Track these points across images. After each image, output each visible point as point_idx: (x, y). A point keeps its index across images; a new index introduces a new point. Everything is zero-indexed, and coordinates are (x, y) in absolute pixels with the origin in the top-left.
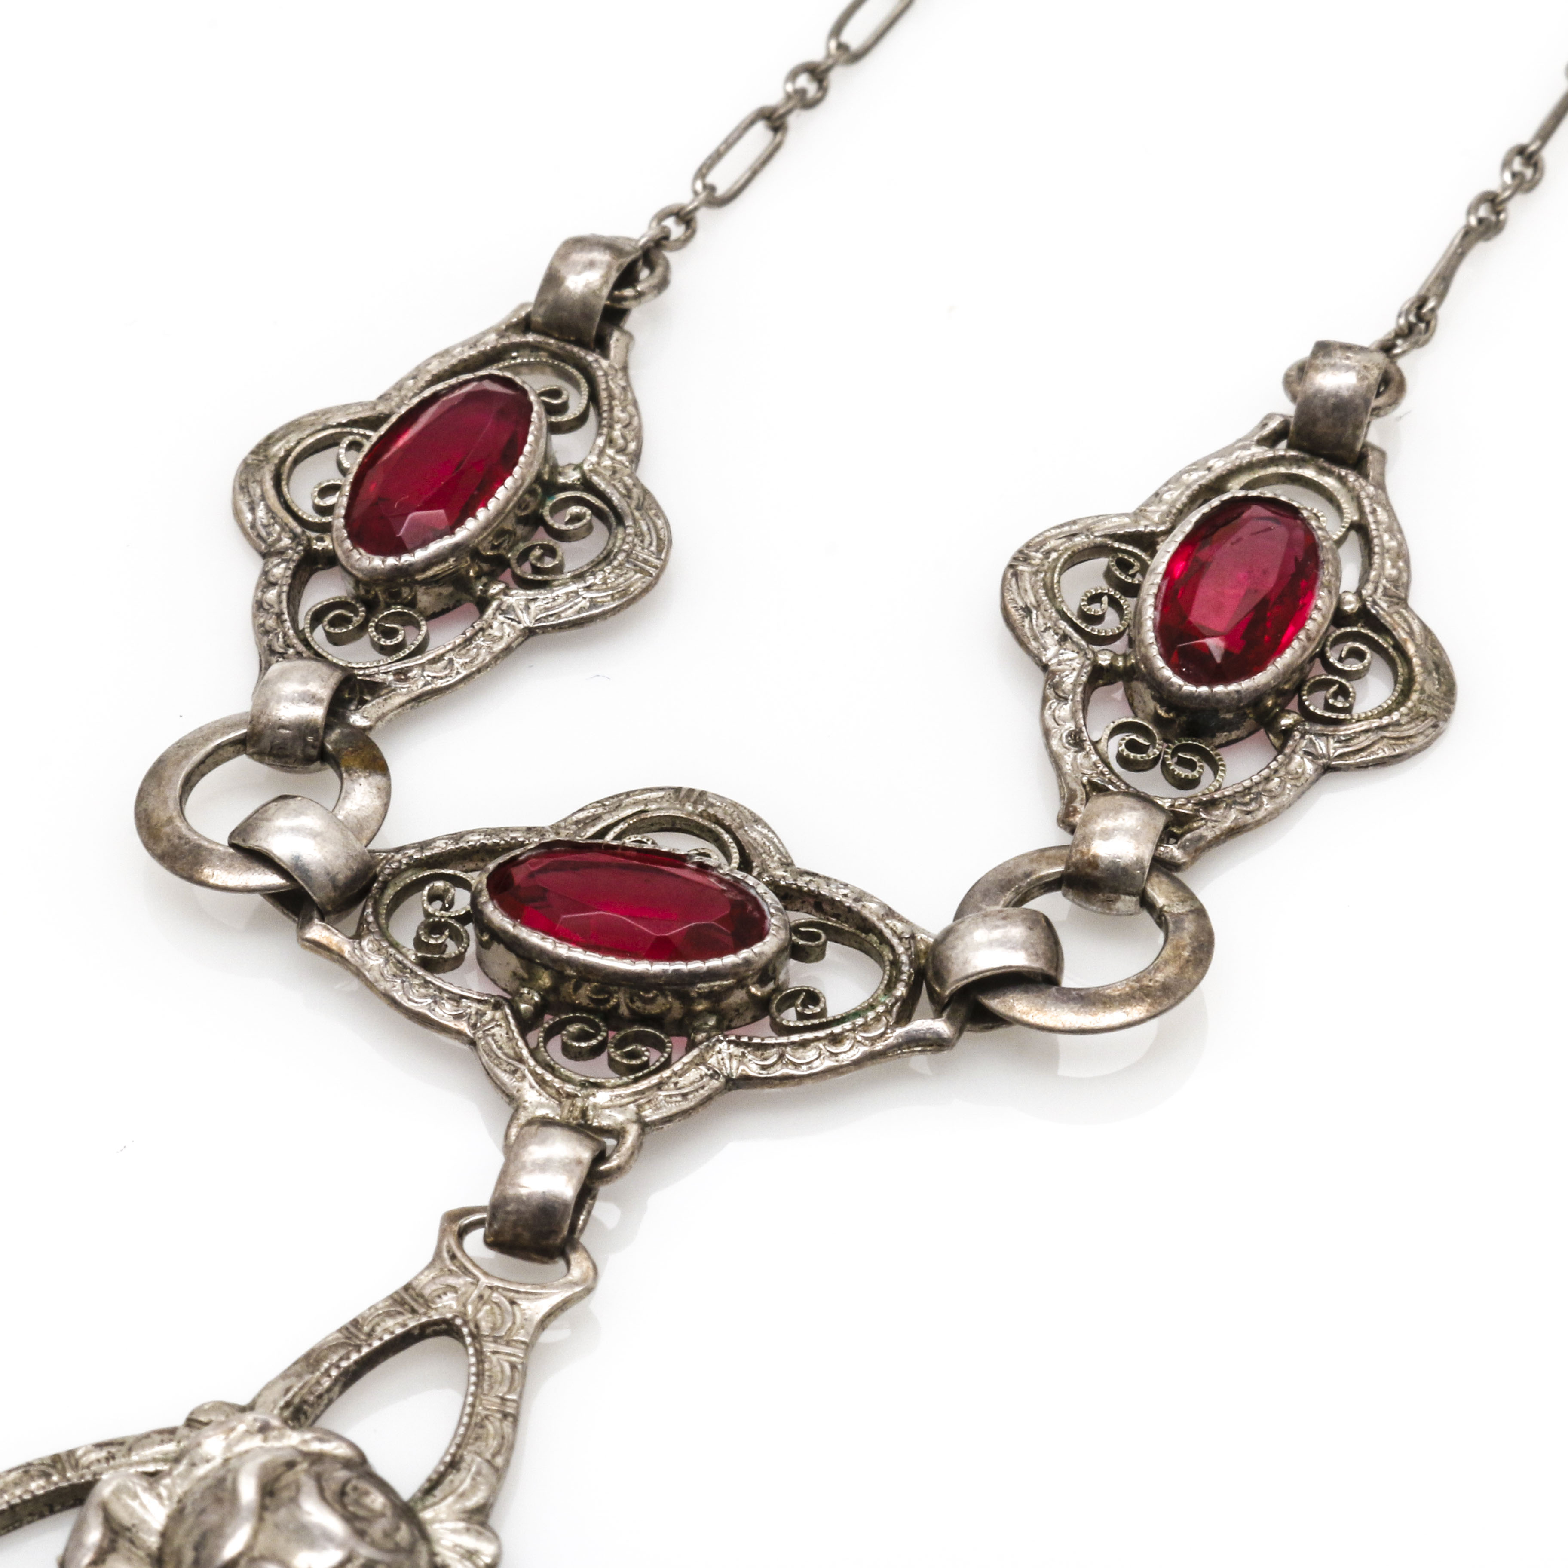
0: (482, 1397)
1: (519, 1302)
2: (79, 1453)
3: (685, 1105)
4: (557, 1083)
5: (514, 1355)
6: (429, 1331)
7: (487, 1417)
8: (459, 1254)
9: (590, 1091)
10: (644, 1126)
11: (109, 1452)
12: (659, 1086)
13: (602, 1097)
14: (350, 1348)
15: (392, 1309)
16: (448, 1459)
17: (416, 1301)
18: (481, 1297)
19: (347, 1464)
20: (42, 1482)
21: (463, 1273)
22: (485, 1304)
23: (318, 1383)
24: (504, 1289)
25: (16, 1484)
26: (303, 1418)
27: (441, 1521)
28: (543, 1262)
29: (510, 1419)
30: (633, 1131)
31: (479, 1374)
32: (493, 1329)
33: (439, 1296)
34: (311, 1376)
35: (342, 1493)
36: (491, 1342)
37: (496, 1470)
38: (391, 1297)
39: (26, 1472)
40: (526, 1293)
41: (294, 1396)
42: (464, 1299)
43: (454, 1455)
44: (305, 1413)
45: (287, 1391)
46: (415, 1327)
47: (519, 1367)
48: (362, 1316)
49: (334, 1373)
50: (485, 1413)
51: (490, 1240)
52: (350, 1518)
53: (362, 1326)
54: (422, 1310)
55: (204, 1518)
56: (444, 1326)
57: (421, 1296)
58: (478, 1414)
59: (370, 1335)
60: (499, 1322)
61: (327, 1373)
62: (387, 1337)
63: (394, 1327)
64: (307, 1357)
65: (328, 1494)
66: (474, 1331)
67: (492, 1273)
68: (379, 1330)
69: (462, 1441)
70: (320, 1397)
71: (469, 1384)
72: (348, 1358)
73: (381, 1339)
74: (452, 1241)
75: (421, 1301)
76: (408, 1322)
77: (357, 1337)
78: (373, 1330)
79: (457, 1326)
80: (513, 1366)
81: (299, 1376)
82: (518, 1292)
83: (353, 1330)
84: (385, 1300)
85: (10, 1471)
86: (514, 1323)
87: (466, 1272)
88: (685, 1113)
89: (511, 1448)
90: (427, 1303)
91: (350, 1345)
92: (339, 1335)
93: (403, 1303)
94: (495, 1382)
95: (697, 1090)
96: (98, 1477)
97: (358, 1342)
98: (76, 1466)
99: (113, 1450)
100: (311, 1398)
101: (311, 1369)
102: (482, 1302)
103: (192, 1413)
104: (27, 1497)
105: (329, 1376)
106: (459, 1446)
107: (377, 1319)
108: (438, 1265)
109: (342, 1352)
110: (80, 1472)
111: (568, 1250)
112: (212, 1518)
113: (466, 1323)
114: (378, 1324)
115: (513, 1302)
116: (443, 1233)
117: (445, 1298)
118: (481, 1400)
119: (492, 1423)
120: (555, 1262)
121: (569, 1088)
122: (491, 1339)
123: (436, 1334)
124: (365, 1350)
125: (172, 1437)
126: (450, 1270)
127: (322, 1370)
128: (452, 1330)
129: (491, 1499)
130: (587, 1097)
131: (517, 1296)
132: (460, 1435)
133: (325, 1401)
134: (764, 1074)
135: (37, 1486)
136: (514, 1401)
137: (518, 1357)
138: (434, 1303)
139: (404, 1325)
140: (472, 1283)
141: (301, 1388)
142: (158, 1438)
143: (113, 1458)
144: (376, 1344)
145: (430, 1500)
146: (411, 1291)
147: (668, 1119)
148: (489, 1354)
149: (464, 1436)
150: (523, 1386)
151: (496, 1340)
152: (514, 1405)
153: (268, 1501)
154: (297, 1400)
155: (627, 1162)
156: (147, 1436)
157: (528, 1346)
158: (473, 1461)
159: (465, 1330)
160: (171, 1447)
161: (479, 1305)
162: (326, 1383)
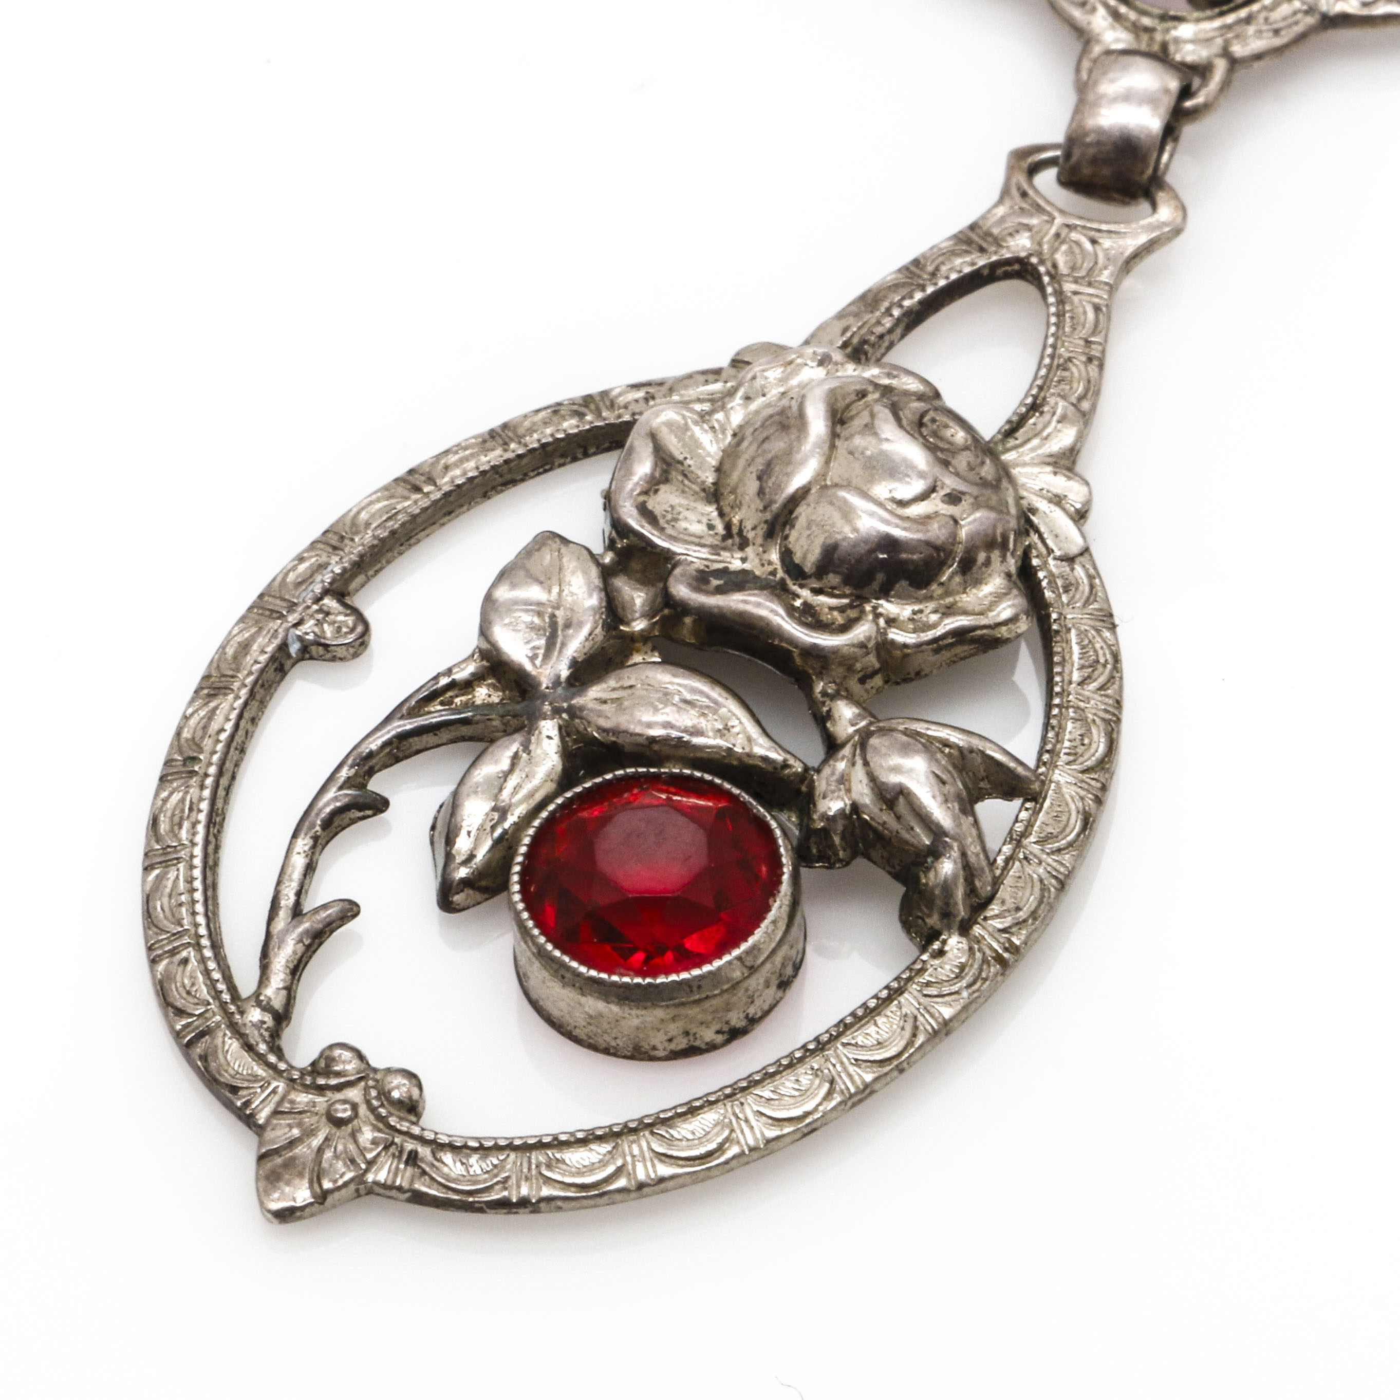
0: (1064, 338)
1: (1101, 241)
2: (614, 393)
3: (1278, 42)
4: (1133, 15)
5: (1097, 296)
6: (999, 272)
7: (1070, 359)
8: (1031, 192)
9: (1170, 24)
10: (1234, 63)
11: (647, 393)
12: (1248, 20)
13: (1185, 31)
14: (913, 287)
15: (957, 248)
16: (1029, 400)
17: (985, 241)
18: (1057, 235)
19: (920, 397)
20: (574, 422)
21: (1037, 210)
22: (1063, 242)
23: (879, 323)
24: (1084, 227)
25: (546, 423)
26: (863, 358)
27: (1025, 464)
28: (1124, 203)
29: (1096, 362)
30: (1221, 66)
31: (1060, 315)
32: (1073, 268)
33: (1011, 235)
34: (870, 315)
35: (921, 424)
36: (1071, 282)
37: (1084, 414)
38: (955, 236)
39: (555, 412)
40: (1110, 232)
41: (852, 336)
42: (1038, 238)
43: (1035, 397)
44: (866, 353)
45: (845, 330)
46: (984, 266)
47: (1104, 309)
48: (924, 256)
49: (896, 312)
50: (1067, 355)
51: (1063, 180)
52: (932, 449)
53: (925, 266)
54: (993, 249)
55: (766, 446)
56: (1017, 267)
57: (988, 234)
58: (1060, 356)
59: (934, 275)
60: (1080, 261)
61: (888, 312)
62: (954, 276)
63: (964, 265)
64: (863, 298)
65: (904, 422)
66: (1053, 271)
67: (1067, 210)
68: (944, 269)
69: (1044, 383)
70: (881, 337)
71: (1048, 325)
72: (911, 297)
73: (947, 278)
74: (1021, 178)
75: (990, 239)
76: (976, 260)
77: (919, 277)
78: (937, 269)
79: (1032, 265)
80: (1097, 308)
81: (856, 315)
82: (1099, 231)
83: (913, 269)
84: (950, 239)
85: (538, 411)
86: (1096, 263)
87: (1039, 209)
88: (1277, 51)
89: (1097, 393)
90: (998, 242)
91: (912, 284)
92: (900, 276)
93: (969, 242)
94: (1078, 323)
95: (1290, 26)
96: (637, 417)
97: (921, 282)
98: (612, 406)
99: (651, 390)
100: (873, 338)
101: (870, 309)
102: (1059, 241)
103: (738, 354)
104: (560, 436)
105: (891, 315)
106: (1041, 388)
107: (941, 259)
108: (1008, 203)
109: (904, 291)
110: (616, 412)
111: (1153, 190)
112: (777, 445)
113: (1042, 262)
114: (943, 263)
115: (1094, 242)
116: (1011, 169)
117: (1017, 237)
118: (1064, 342)
119: (1076, 365)
120: (1137, 204)
121: (1146, 21)
122: (1071, 279)
123: (1007, 276)
124: (930, 290)
125: (716, 377)
126: (1021, 209)
127: (883, 310)
128: (1026, 271)
129: (1079, 445)
130: (1167, 31)
131: (1097, 235)
132: (1042, 377)
133: (886, 344)
134: (1365, 12)
135: (571, 425)
136: (1100, 344)
137: (1101, 298)
138: (1005, 241)
139: (973, 264)
140: (1047, 222)
141: (860, 328)
142: (702, 378)
143: (653, 398)
144: (942, 283)
145: (1011, 442)
146: (977, 230)
147: (1258, 57)
148: (1069, 294)
149: (1046, 377)
150: (1108, 329)
151: (1076, 281)
152: (1100, 348)
153: (838, 428)
154: (855, 341)
155: (1216, 98)
156: (690, 376)
157: (1112, 288)
158: (1057, 404)
159: (1042, 269)
160: (717, 386)
161: (1057, 244)
162: (888, 323)
